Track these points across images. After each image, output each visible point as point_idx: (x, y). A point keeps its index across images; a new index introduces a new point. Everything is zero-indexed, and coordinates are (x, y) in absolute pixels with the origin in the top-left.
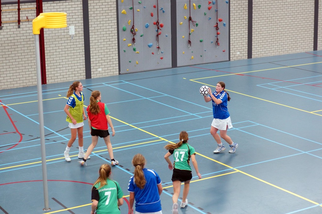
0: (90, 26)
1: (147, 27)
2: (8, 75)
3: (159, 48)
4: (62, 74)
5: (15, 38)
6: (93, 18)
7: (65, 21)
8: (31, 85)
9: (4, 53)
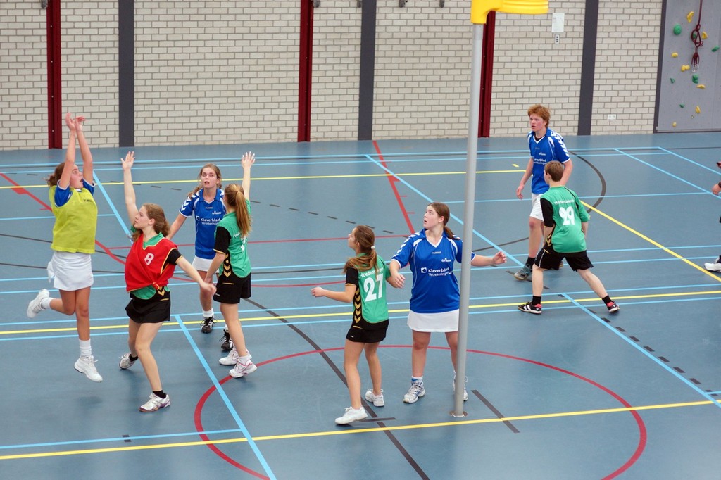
0: (600, 17)
2: (407, 109)
5: (432, 29)
8: (455, 137)
9: (402, 60)
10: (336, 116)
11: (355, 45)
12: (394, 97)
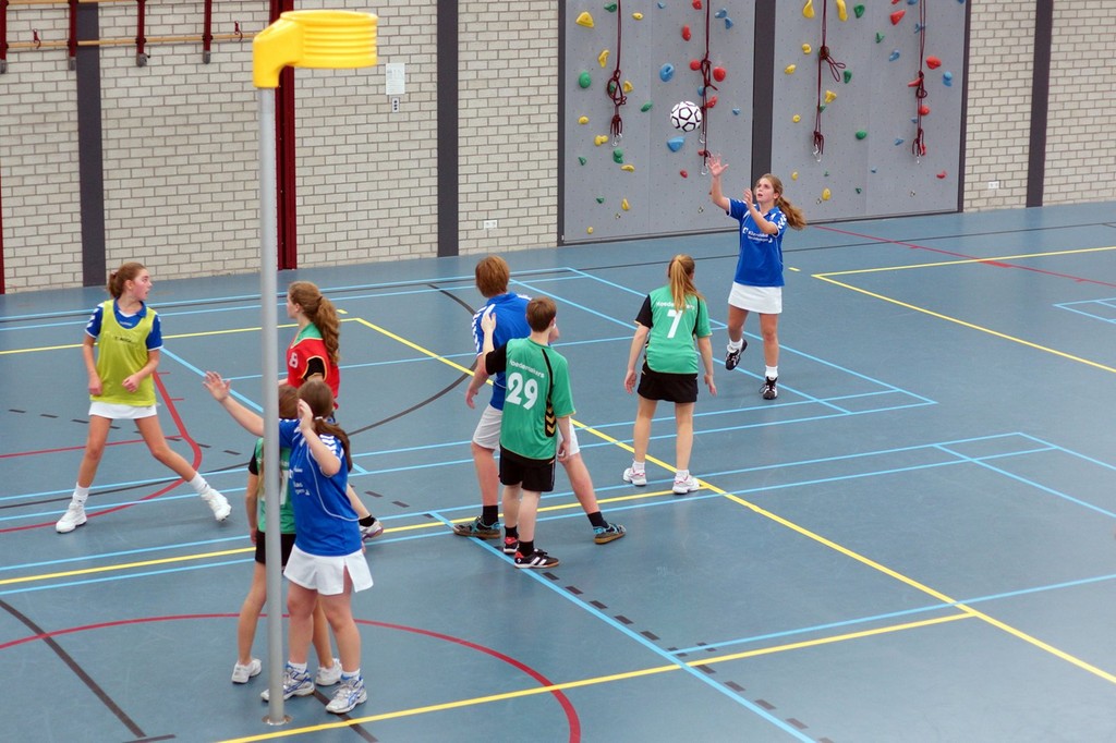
0: (461, 66)
1: (666, 76)
2: (160, 231)
3: (705, 154)
4: (353, 235)
5: (192, 99)
6: (472, 37)
7: (372, 46)
8: (241, 272)
9: (148, 152)
10: (43, 250)
11: (70, 132)
12: (137, 213)
